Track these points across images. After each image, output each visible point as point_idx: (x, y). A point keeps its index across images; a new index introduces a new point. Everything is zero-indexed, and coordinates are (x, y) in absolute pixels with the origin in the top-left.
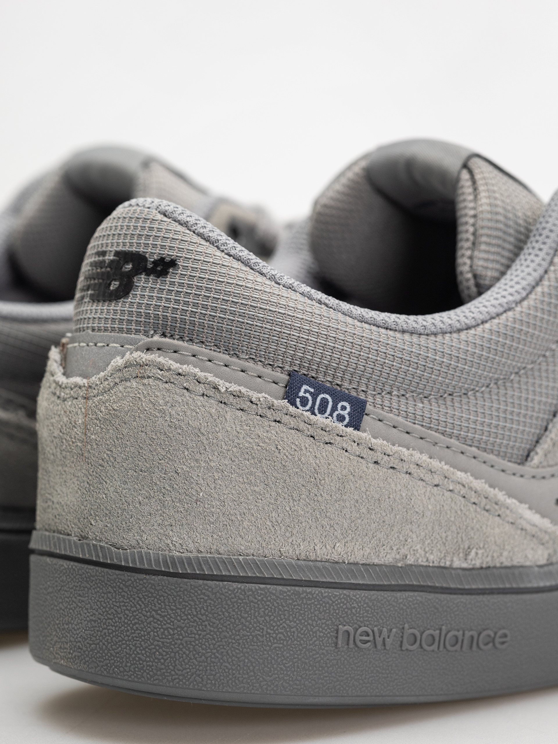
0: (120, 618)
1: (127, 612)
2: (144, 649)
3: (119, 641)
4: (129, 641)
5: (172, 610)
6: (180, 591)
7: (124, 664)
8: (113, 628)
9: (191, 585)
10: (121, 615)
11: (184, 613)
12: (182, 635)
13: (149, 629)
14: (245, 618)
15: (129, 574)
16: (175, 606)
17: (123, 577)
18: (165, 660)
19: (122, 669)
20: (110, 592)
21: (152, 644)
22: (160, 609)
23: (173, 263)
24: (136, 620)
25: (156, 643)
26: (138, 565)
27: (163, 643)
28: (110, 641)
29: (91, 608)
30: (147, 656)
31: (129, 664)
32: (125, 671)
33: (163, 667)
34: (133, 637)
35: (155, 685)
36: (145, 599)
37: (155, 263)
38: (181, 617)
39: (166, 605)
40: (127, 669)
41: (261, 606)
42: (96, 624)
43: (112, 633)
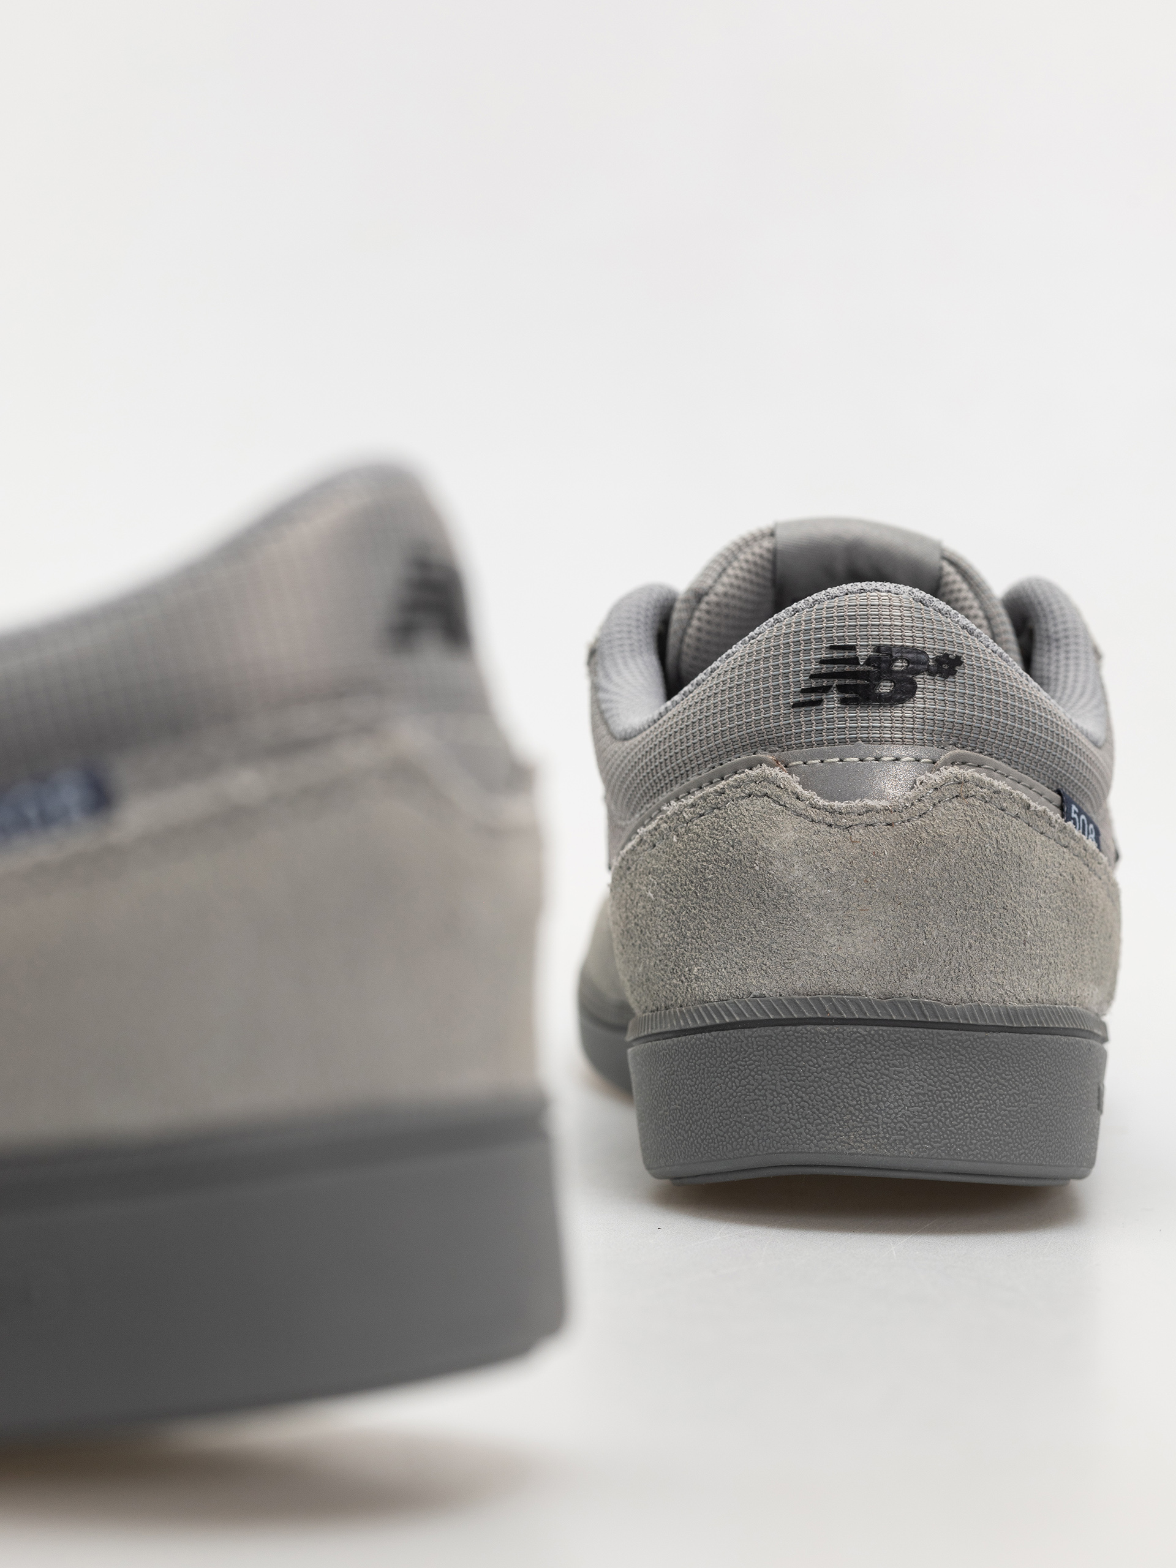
0: (960, 1087)
1: (968, 1079)
2: (990, 1121)
3: (961, 1115)
4: (973, 1113)
5: (1016, 1071)
6: (1023, 1048)
7: (968, 1142)
8: (952, 1100)
9: (1033, 1041)
10: (960, 1083)
11: (1027, 1074)
12: (1026, 1100)
13: (995, 1097)
15: (967, 1033)
16: (1019, 1067)
17: (959, 1038)
18: (1013, 1132)
19: (965, 1148)
20: (942, 1058)
21: (999, 1114)
22: (1004, 1071)
23: (958, 661)
24: (979, 1088)
25: (1002, 1112)
26: (980, 1022)
27: (1009, 1111)
28: (948, 1116)
29: (916, 1079)
30: (995, 1130)
31: (974, 1141)
32: (970, 1149)
33: (1010, 1140)
34: (977, 1109)
35: (1001, 1163)
36: (987, 1061)
37: (937, 660)
38: (1025, 1079)
39: (1009, 1067)
40: (972, 1147)
42: (926, 1098)
43: (950, 1107)
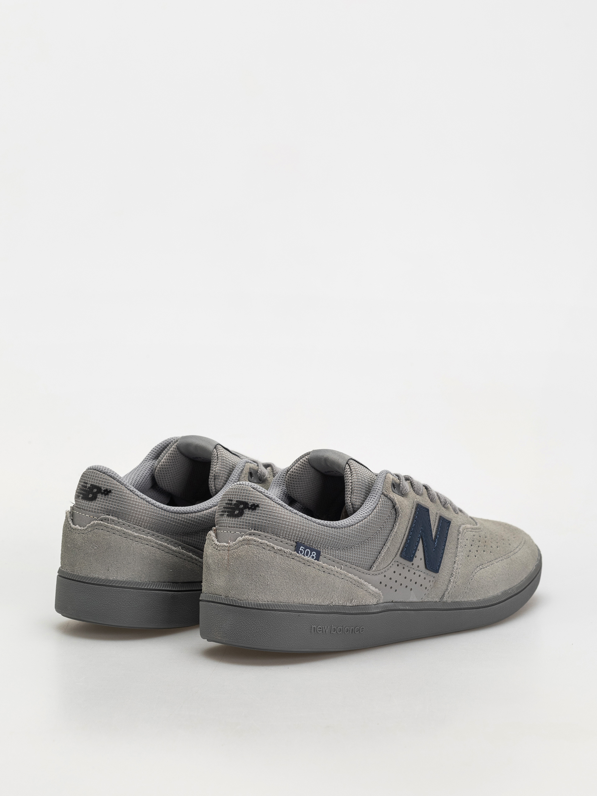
0: (241, 623)
1: (244, 621)
2: (250, 634)
3: (241, 631)
4: (245, 631)
5: (259, 621)
6: (262, 614)
7: (243, 639)
8: (239, 627)
9: (266, 613)
10: (242, 622)
11: (263, 621)
12: (262, 629)
13: (251, 627)
14: (283, 623)
15: (244, 609)
16: (260, 619)
17: (242, 610)
18: (257, 637)
19: (242, 640)
20: (237, 615)
21: (253, 632)
22: (255, 620)
23: (258, 506)
24: (247, 624)
25: (254, 631)
26: (248, 606)
27: (256, 631)
28: (238, 631)
29: (231, 620)
30: (251, 636)
31: (245, 639)
32: (243, 641)
33: (256, 639)
34: (246, 630)
35: (253, 645)
36: (250, 617)
37: (252, 505)
38: (262, 623)
39: (257, 619)
40: (244, 640)
41: (288, 619)
42: (232, 625)
43: (238, 628)
